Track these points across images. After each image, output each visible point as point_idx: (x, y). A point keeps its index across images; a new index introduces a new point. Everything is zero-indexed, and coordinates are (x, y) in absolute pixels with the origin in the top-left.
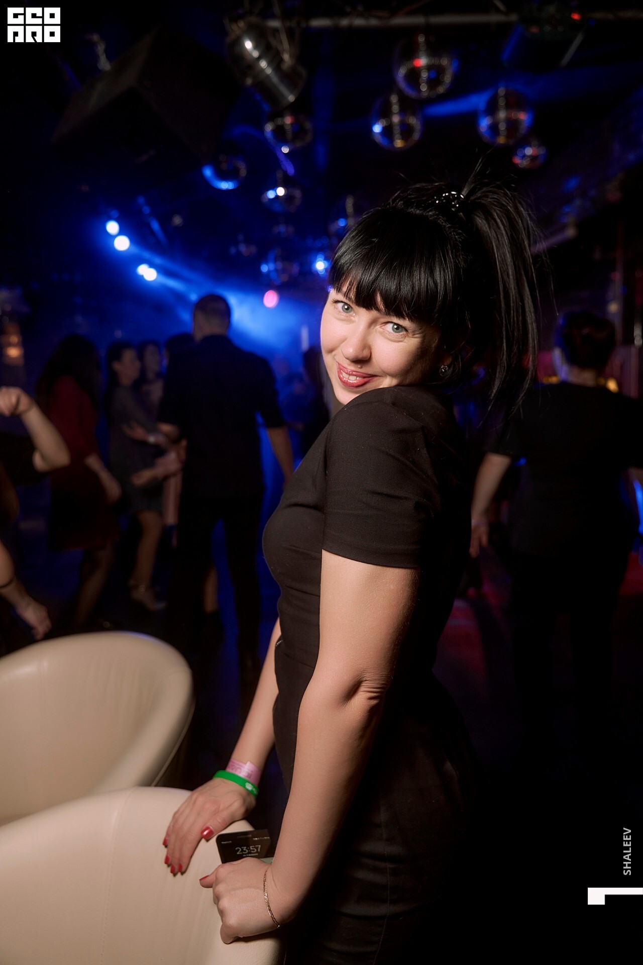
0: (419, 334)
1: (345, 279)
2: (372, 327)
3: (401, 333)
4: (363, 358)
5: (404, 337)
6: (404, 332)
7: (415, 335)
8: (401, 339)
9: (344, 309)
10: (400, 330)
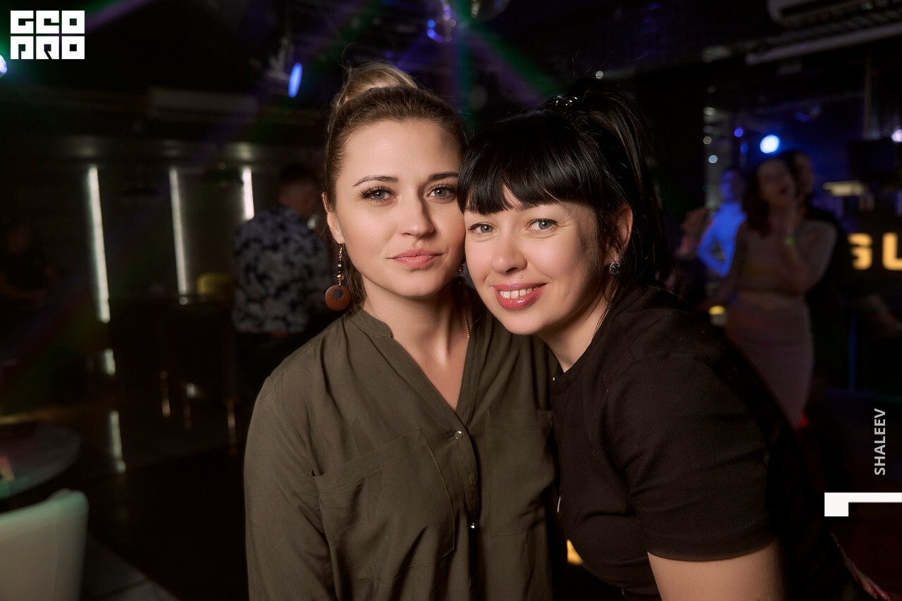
2: (516, 233)
3: (550, 229)
5: (555, 230)
6: (553, 226)
7: (566, 223)
8: (552, 234)
9: (484, 230)
10: (548, 225)
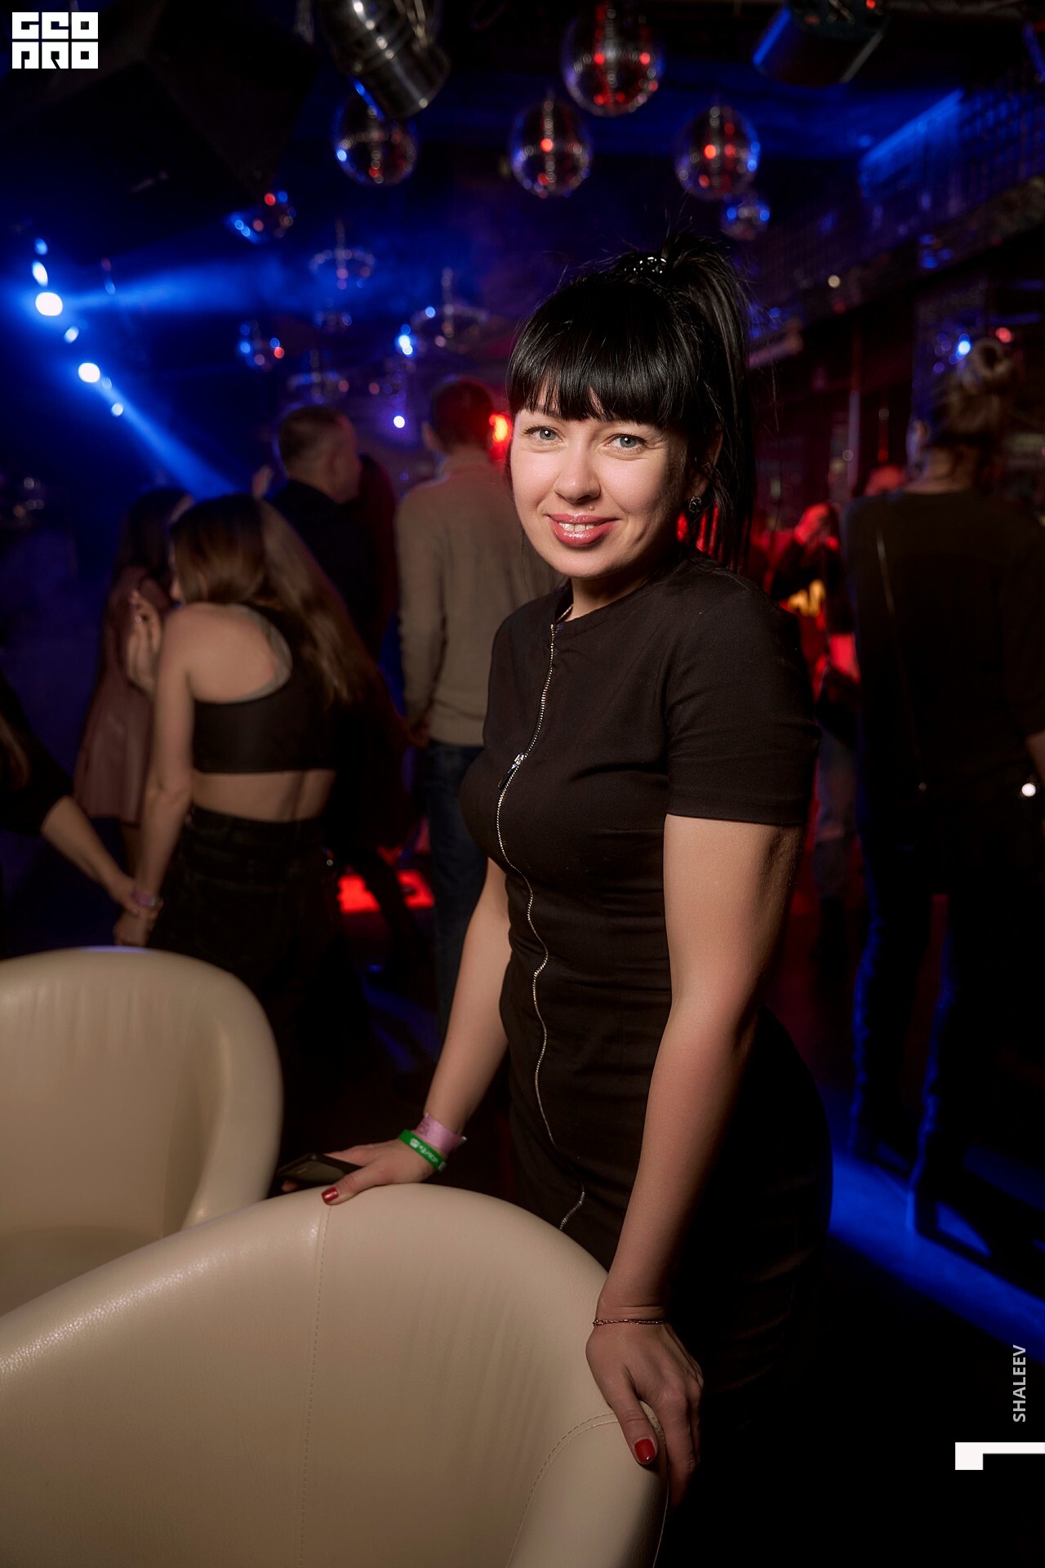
0: (661, 441)
1: (539, 390)
2: (593, 447)
3: (636, 447)
4: (590, 492)
5: (642, 451)
6: (638, 446)
7: (657, 445)
8: (637, 456)
9: (544, 436)
10: (632, 443)
